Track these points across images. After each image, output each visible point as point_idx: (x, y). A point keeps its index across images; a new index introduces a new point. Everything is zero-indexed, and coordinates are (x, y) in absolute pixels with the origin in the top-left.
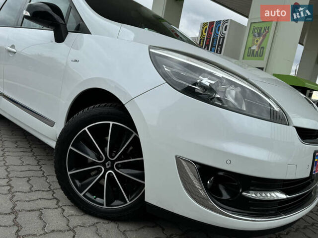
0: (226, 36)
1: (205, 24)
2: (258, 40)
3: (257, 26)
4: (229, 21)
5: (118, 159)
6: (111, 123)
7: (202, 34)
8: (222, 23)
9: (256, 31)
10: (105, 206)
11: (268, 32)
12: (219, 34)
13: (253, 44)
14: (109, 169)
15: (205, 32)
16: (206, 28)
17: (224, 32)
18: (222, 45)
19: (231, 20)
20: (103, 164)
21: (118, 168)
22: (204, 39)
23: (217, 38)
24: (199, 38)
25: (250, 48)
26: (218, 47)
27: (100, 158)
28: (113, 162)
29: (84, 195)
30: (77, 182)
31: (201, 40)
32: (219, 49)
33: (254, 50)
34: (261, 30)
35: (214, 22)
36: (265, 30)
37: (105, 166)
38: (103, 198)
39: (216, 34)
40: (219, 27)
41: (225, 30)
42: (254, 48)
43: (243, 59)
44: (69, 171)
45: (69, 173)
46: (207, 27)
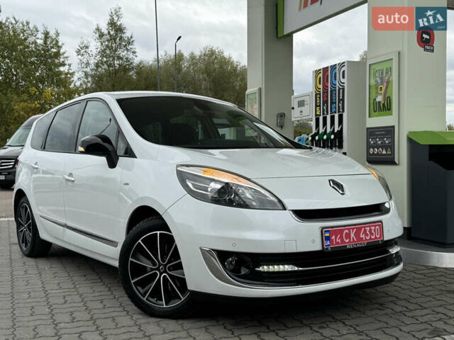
0: (346, 85)
1: (317, 72)
2: (381, 88)
3: (378, 67)
4: (346, 64)
5: (169, 262)
6: (158, 232)
7: (316, 87)
8: (338, 67)
9: (377, 75)
10: (165, 306)
11: (391, 75)
12: (337, 84)
13: (377, 94)
14: (164, 272)
15: (320, 84)
16: (320, 78)
17: (342, 80)
18: (343, 100)
19: (348, 62)
20: (158, 269)
21: (170, 271)
22: (320, 94)
23: (336, 90)
24: (314, 94)
25: (375, 99)
26: (339, 103)
27: (154, 265)
28: (165, 266)
29: (147, 299)
30: (140, 288)
31: (316, 95)
32: (340, 105)
33: (380, 102)
34: (382, 73)
35: (328, 67)
36: (387, 73)
37: (159, 271)
38: (162, 300)
39: (333, 85)
40: (336, 73)
41: (343, 77)
42: (379, 99)
43: (369, 117)
44: (133, 279)
45: (132, 282)
46: (321, 75)
